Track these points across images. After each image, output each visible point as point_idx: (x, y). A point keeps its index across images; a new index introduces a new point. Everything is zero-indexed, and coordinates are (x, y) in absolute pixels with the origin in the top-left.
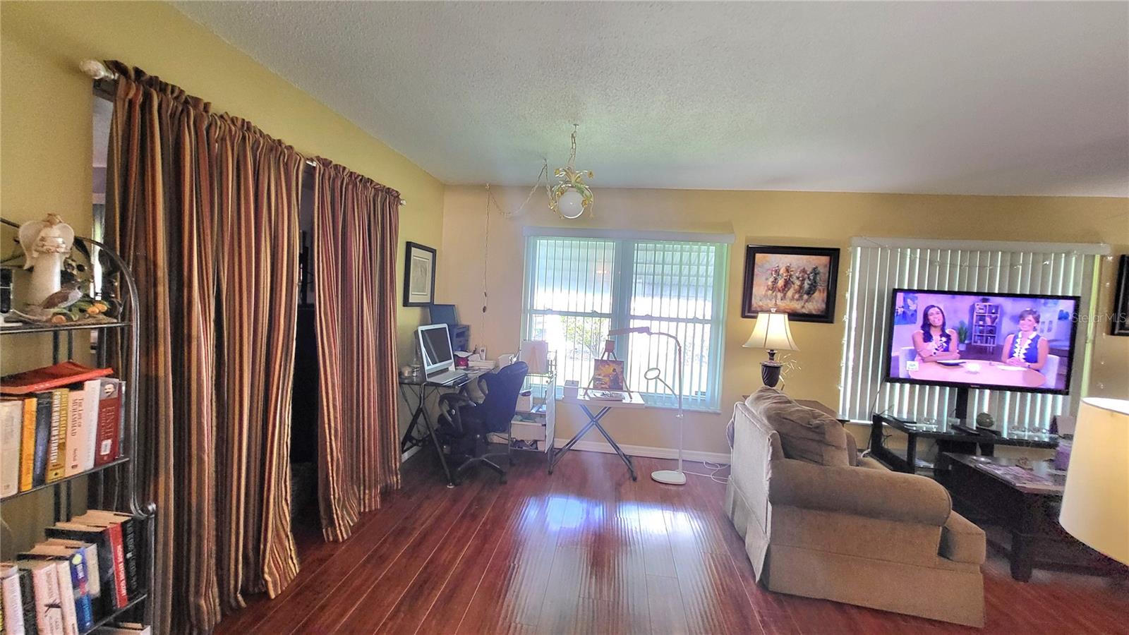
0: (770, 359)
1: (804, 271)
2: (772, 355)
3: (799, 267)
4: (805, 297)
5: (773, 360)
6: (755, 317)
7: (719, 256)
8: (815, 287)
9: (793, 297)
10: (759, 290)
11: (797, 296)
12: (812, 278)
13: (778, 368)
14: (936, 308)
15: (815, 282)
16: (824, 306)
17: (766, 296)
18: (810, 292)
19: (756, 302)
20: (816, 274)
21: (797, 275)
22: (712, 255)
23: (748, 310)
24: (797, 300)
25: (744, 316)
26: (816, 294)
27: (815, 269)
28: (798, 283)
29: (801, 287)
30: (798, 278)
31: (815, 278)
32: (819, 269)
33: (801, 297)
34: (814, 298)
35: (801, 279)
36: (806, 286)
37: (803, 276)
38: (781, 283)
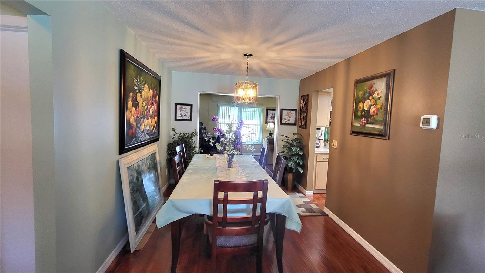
2: (271, 131)
6: (268, 124)
7: (261, 111)
10: (269, 118)
13: (272, 134)
17: (270, 119)
19: (268, 121)
22: (259, 110)
23: (267, 122)
25: (266, 124)
38: (273, 117)
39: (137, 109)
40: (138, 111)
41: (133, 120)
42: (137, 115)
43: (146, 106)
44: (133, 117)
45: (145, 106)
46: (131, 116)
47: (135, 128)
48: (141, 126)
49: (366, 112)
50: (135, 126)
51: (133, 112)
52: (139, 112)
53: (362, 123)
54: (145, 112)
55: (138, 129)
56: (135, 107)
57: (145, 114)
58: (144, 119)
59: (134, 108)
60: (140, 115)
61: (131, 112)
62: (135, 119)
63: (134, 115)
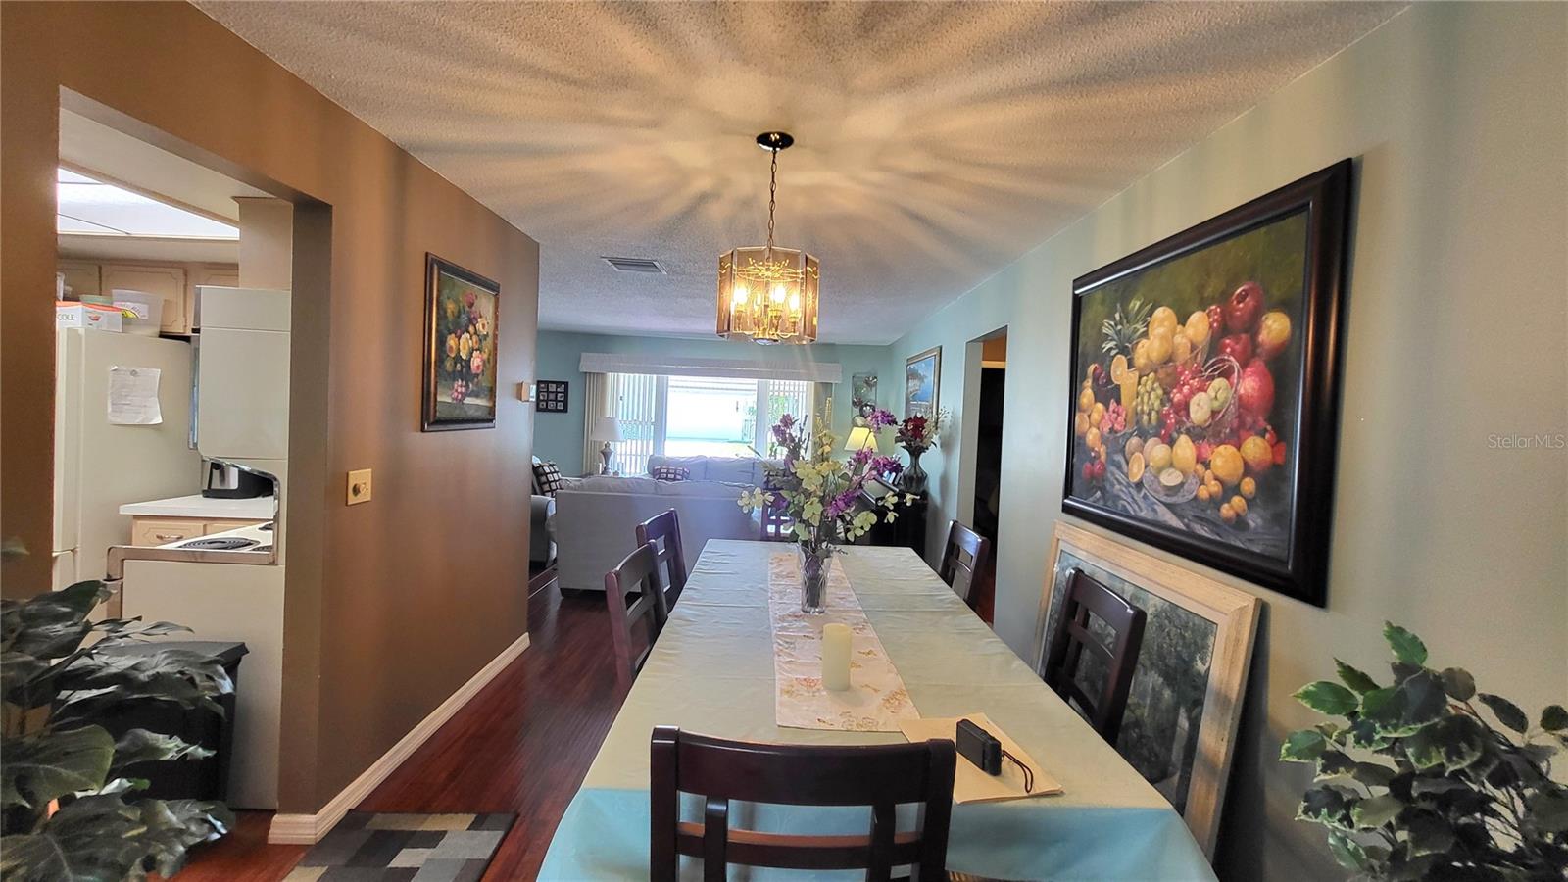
39: (1113, 405)
40: (1114, 412)
41: (1094, 437)
42: (1111, 426)
43: (1160, 392)
44: (1094, 431)
45: (1153, 389)
46: (1090, 427)
47: (1101, 462)
48: (1127, 463)
49: (463, 363)
50: (1103, 457)
51: (1095, 416)
52: (1119, 415)
53: (456, 394)
54: (1149, 414)
55: (1113, 469)
56: (1102, 403)
57: (1150, 419)
58: (1145, 441)
59: (1100, 406)
60: (1125, 427)
61: (1089, 416)
62: (1102, 436)
63: (1098, 424)
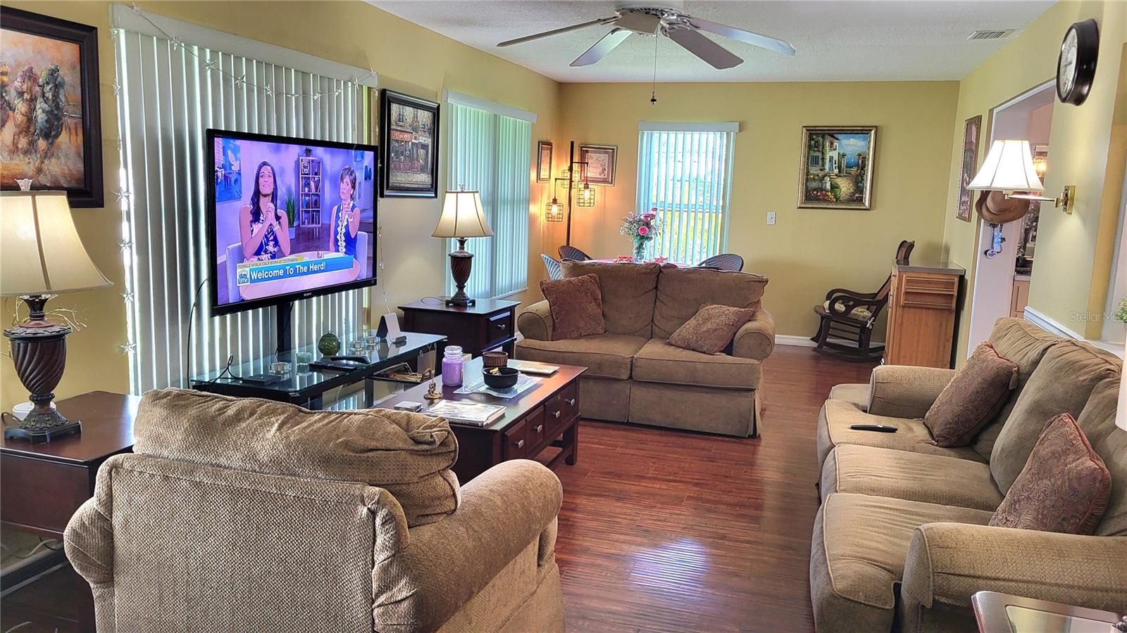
0: (33, 317)
1: (30, 76)
3: (19, 65)
4: (42, 144)
5: (42, 317)
8: (58, 118)
9: (15, 144)
11: (23, 143)
12: (49, 95)
13: (58, 339)
14: (269, 168)
15: (57, 107)
16: (81, 166)
18: (50, 132)
20: (56, 86)
21: (17, 84)
24: (26, 152)
26: (63, 138)
27: (53, 73)
28: (21, 107)
29: (30, 119)
30: (21, 94)
31: (56, 96)
32: (61, 72)
33: (32, 143)
34: (59, 147)
35: (26, 96)
36: (40, 116)
37: (30, 90)
